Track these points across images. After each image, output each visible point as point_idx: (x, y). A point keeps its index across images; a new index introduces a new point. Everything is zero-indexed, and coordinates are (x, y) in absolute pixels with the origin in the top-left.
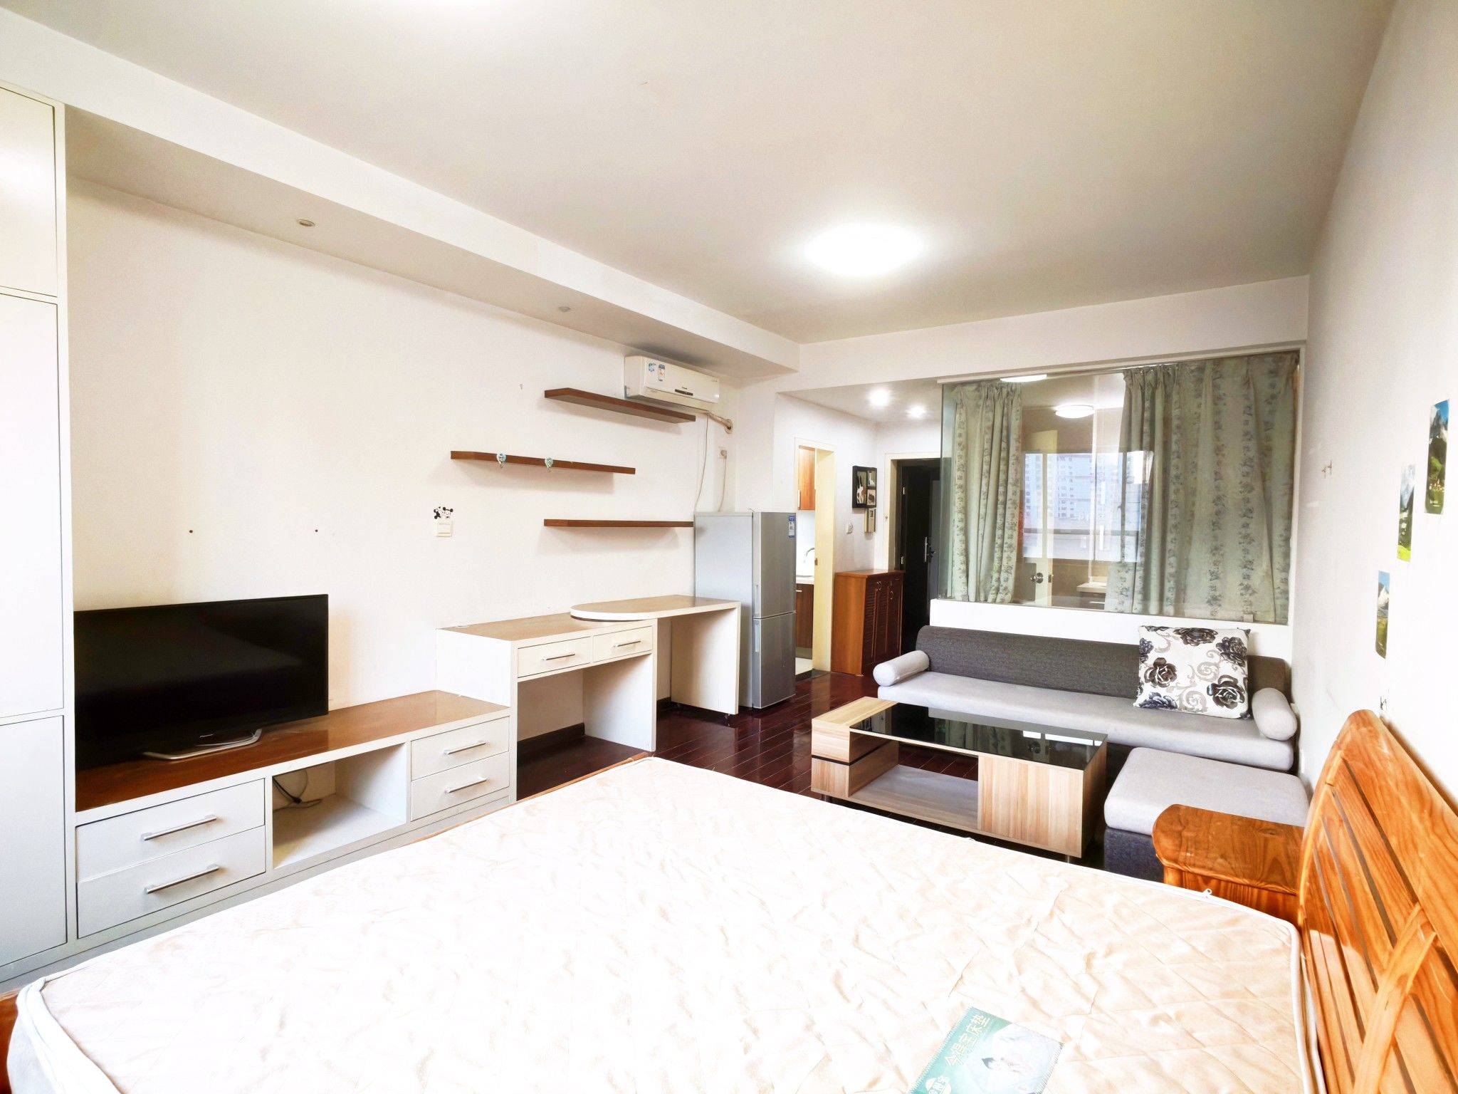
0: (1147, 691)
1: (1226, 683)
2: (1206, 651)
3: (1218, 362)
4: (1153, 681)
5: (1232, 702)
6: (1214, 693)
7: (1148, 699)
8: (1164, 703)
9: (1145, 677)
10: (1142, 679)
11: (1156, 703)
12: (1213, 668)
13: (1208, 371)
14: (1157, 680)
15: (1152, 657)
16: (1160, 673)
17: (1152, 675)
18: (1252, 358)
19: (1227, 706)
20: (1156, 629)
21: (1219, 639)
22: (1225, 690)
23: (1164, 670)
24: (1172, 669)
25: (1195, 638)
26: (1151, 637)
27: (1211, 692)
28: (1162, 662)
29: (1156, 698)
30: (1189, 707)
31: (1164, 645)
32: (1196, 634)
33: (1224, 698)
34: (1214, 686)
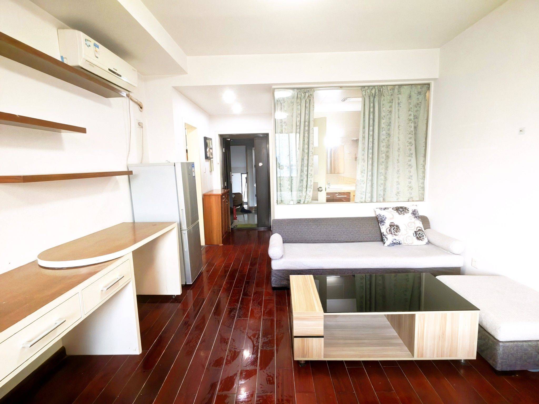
0: (390, 239)
1: (419, 230)
2: (408, 216)
3: (400, 86)
4: (391, 233)
5: (423, 238)
6: (416, 235)
7: (392, 243)
8: (397, 243)
9: (387, 232)
10: (385, 233)
11: (394, 243)
12: (413, 224)
13: (396, 91)
14: (393, 233)
15: (387, 223)
16: (393, 229)
17: (390, 230)
18: (413, 85)
19: (421, 240)
20: (385, 209)
21: (411, 211)
22: (419, 233)
23: (395, 228)
24: (397, 226)
25: (401, 211)
26: (383, 213)
27: (415, 235)
28: (393, 224)
29: (394, 241)
30: (406, 243)
31: (392, 217)
32: (401, 210)
33: (420, 237)
34: (415, 232)
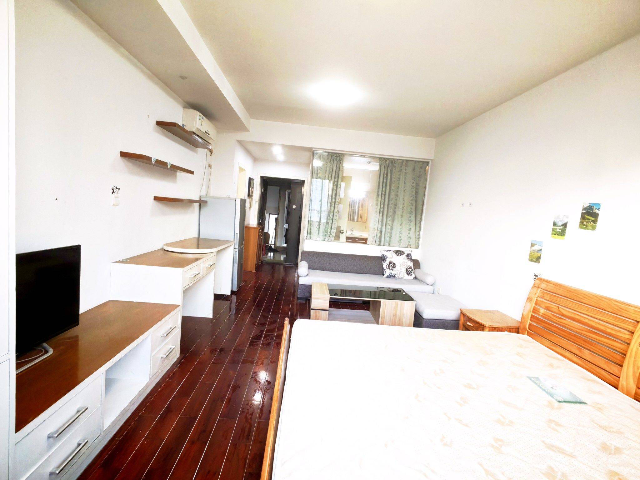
0: (388, 272)
1: (409, 268)
2: (403, 258)
3: (407, 161)
4: (389, 269)
5: (411, 274)
7: (388, 275)
8: (393, 276)
9: (386, 267)
10: (385, 268)
11: (391, 276)
12: (406, 263)
13: (404, 164)
14: (391, 268)
15: (388, 261)
16: (391, 266)
17: (389, 266)
18: (416, 162)
19: (410, 275)
20: (387, 251)
21: (406, 254)
22: (409, 270)
23: (392, 265)
24: (394, 264)
25: (399, 254)
26: (386, 254)
27: (406, 271)
28: (391, 262)
29: (391, 274)
30: (399, 276)
31: (391, 256)
32: (399, 252)
33: (409, 273)
34: (407, 269)
